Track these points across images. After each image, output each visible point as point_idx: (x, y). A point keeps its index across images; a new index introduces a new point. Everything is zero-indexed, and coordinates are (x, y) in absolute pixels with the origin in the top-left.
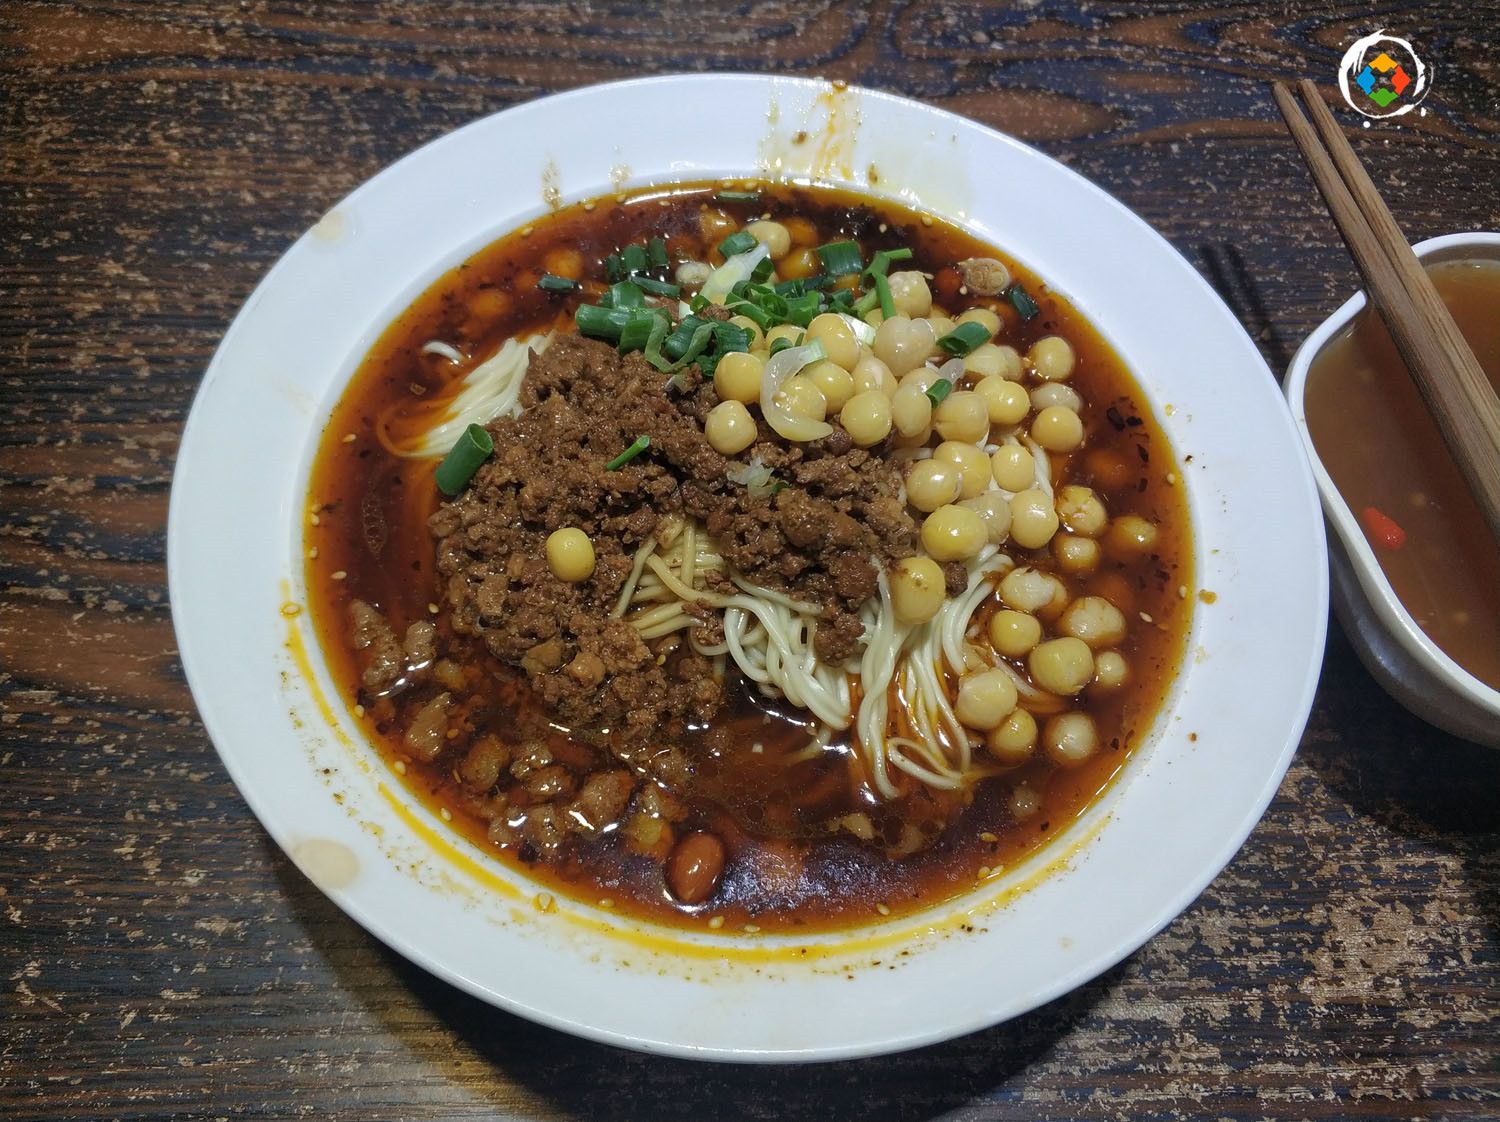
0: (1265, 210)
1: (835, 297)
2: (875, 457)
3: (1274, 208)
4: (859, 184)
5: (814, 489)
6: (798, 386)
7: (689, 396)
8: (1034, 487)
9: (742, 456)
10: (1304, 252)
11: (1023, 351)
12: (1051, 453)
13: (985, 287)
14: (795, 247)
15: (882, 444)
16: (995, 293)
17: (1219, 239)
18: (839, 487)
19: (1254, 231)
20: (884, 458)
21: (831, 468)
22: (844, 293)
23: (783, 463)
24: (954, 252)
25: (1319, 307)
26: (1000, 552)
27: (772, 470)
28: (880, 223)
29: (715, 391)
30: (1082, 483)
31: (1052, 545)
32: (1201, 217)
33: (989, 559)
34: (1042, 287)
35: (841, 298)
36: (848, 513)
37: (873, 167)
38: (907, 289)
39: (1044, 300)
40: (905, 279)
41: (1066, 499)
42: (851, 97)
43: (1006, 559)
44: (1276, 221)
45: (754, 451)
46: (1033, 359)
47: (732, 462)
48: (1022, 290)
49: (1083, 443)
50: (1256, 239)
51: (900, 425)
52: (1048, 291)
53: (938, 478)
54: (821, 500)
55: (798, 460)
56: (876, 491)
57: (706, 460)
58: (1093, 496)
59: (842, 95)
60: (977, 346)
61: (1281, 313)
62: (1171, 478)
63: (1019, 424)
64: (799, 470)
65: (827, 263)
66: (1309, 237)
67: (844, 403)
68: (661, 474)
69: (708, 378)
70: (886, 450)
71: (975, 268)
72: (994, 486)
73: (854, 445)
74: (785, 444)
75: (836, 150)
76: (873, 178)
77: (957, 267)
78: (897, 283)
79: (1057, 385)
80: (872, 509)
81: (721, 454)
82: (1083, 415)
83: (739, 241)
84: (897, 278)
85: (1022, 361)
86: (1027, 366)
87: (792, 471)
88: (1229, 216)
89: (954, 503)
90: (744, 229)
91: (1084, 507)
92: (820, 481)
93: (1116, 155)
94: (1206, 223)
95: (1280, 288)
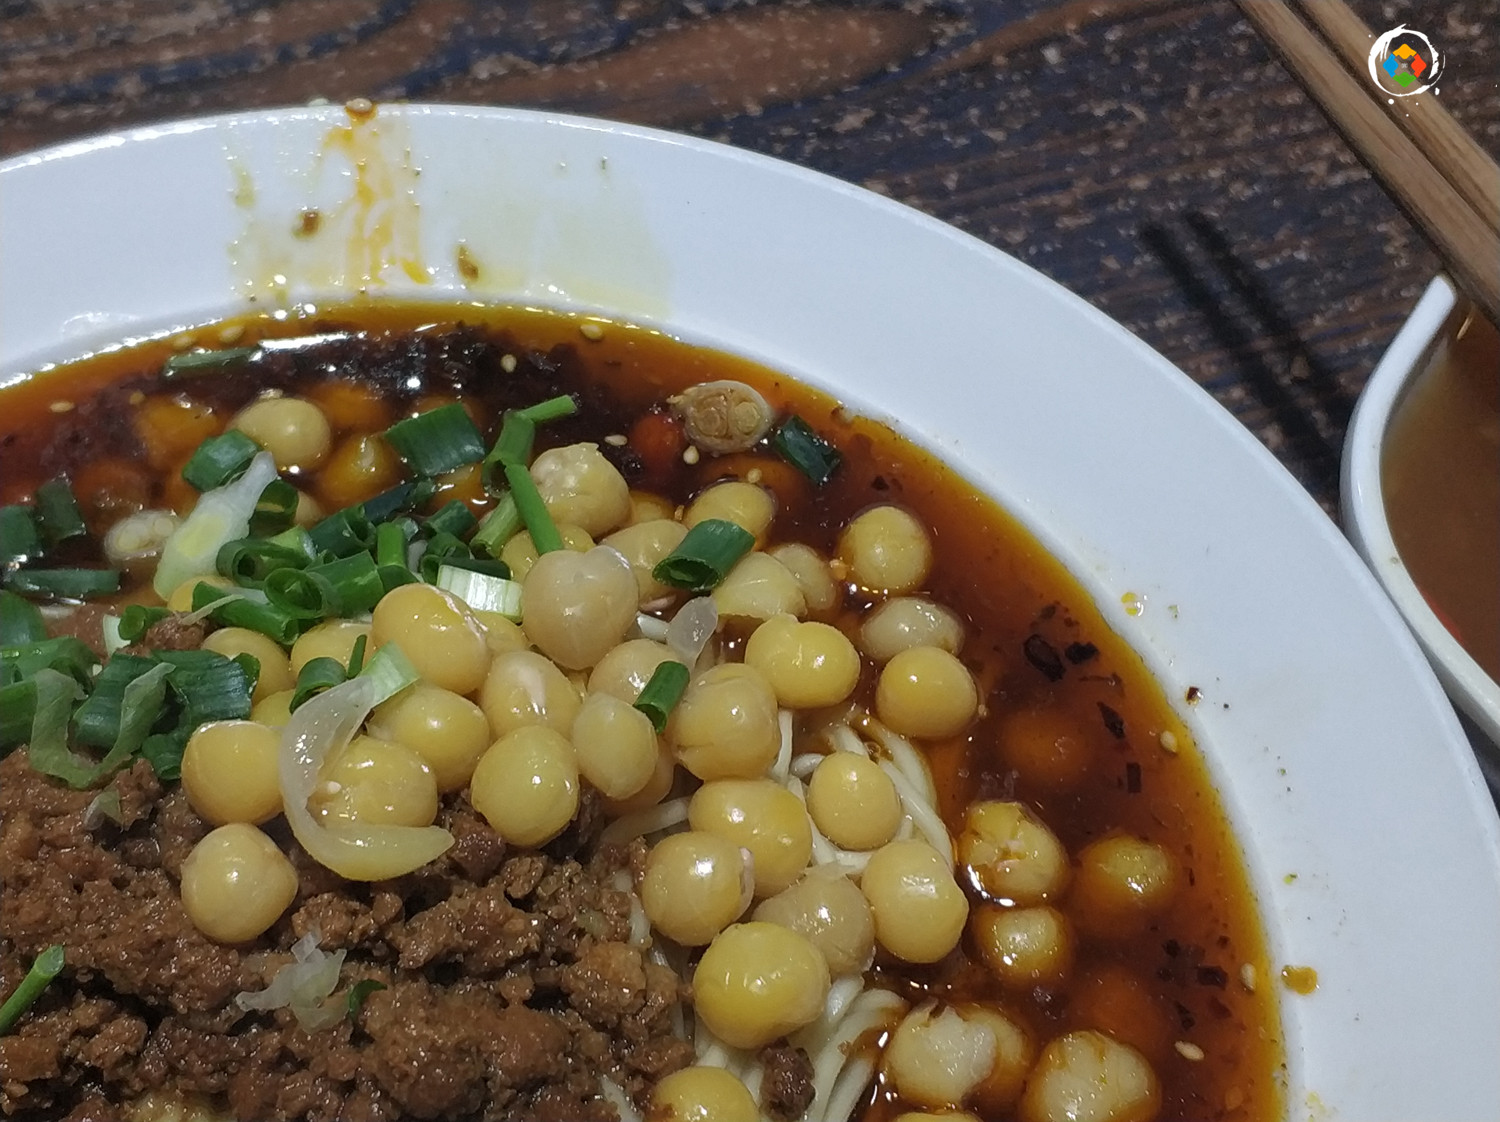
0: (1243, 132)
1: (436, 524)
2: (561, 861)
3: (1259, 125)
4: (444, 285)
5: (443, 970)
6: (365, 761)
7: (140, 829)
8: (906, 829)
9: (275, 936)
10: (1331, 195)
11: (828, 545)
12: (925, 745)
13: (728, 436)
14: (341, 437)
15: (570, 831)
16: (749, 443)
17: (1172, 206)
18: (497, 953)
19: (1234, 176)
20: (583, 857)
21: (469, 916)
22: (453, 513)
23: (364, 933)
24: (656, 380)
25: (1385, 291)
26: (867, 987)
27: (342, 954)
28: (500, 354)
29: (192, 810)
30: (998, 794)
31: (972, 942)
32: (1127, 172)
33: (849, 1012)
34: (836, 412)
35: (448, 527)
36: (529, 1003)
37: (462, 250)
38: (571, 481)
39: (847, 435)
40: (565, 463)
41: (976, 834)
42: (388, 126)
43: (884, 998)
44: (1267, 148)
45: (298, 919)
46: (849, 560)
47: (256, 957)
48: (800, 426)
49: (983, 711)
50: (1240, 190)
51: (596, 780)
52: (848, 416)
53: (704, 868)
54: (464, 988)
55: (396, 919)
56: (581, 933)
57: (194, 970)
58: (1026, 816)
59: (371, 126)
60: (731, 565)
61: (1318, 321)
62: (1169, 740)
63: (849, 700)
64: (401, 941)
65: (412, 457)
66: (1335, 166)
67: (474, 765)
68: (108, 1018)
69: (171, 783)
70: (582, 840)
71: (700, 404)
72: (823, 852)
73: (512, 850)
74: (361, 891)
75: (384, 233)
76: (469, 270)
77: (666, 408)
78: (551, 473)
79: (905, 601)
80: (579, 976)
81: (225, 946)
82: (968, 655)
83: (223, 454)
84: (549, 464)
85: (830, 571)
86: (842, 576)
87: (389, 944)
88: (1181, 160)
89: (746, 918)
90: (231, 426)
91: (1014, 846)
92: (452, 952)
93: (946, 94)
94: (1140, 183)
95: (1306, 272)
